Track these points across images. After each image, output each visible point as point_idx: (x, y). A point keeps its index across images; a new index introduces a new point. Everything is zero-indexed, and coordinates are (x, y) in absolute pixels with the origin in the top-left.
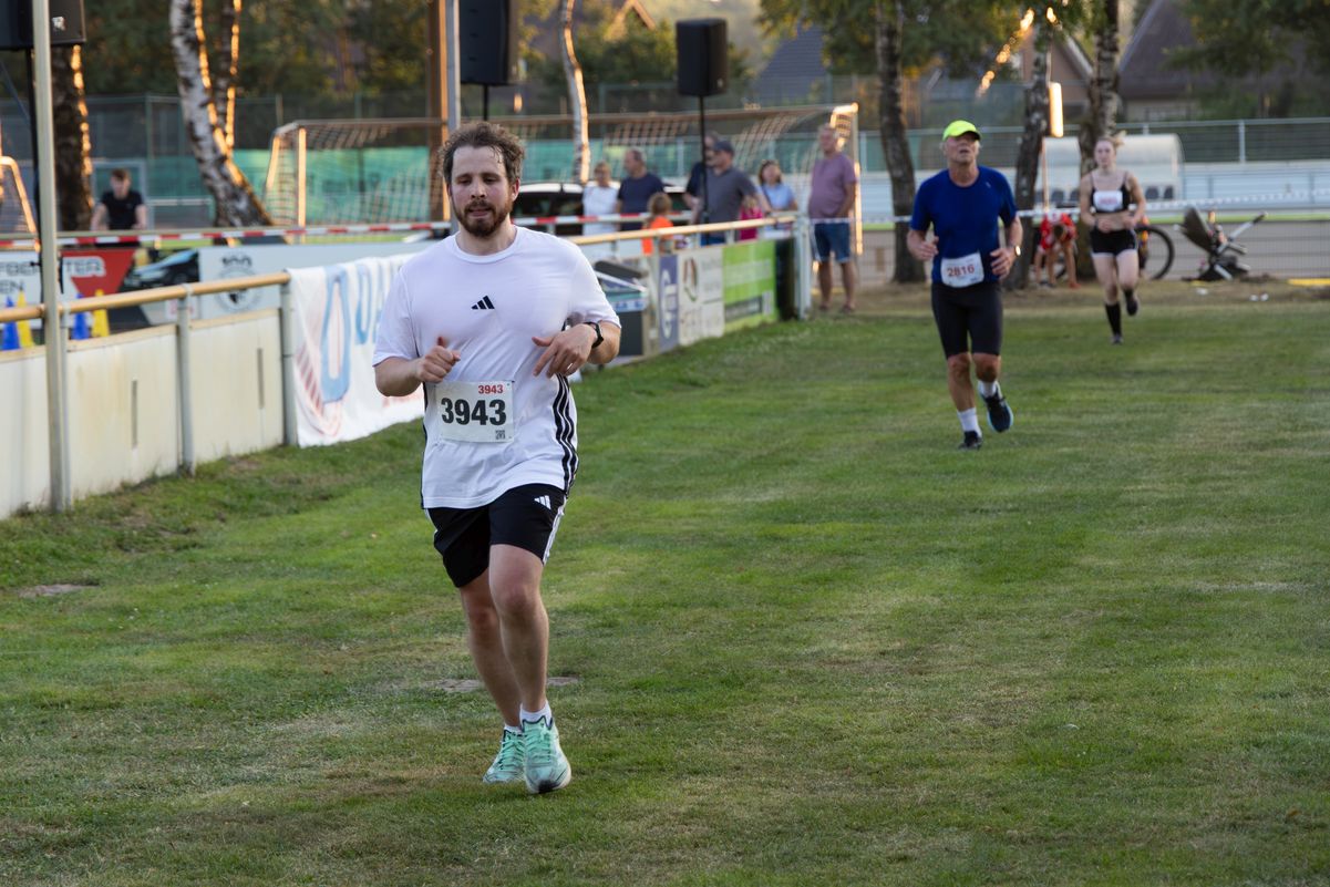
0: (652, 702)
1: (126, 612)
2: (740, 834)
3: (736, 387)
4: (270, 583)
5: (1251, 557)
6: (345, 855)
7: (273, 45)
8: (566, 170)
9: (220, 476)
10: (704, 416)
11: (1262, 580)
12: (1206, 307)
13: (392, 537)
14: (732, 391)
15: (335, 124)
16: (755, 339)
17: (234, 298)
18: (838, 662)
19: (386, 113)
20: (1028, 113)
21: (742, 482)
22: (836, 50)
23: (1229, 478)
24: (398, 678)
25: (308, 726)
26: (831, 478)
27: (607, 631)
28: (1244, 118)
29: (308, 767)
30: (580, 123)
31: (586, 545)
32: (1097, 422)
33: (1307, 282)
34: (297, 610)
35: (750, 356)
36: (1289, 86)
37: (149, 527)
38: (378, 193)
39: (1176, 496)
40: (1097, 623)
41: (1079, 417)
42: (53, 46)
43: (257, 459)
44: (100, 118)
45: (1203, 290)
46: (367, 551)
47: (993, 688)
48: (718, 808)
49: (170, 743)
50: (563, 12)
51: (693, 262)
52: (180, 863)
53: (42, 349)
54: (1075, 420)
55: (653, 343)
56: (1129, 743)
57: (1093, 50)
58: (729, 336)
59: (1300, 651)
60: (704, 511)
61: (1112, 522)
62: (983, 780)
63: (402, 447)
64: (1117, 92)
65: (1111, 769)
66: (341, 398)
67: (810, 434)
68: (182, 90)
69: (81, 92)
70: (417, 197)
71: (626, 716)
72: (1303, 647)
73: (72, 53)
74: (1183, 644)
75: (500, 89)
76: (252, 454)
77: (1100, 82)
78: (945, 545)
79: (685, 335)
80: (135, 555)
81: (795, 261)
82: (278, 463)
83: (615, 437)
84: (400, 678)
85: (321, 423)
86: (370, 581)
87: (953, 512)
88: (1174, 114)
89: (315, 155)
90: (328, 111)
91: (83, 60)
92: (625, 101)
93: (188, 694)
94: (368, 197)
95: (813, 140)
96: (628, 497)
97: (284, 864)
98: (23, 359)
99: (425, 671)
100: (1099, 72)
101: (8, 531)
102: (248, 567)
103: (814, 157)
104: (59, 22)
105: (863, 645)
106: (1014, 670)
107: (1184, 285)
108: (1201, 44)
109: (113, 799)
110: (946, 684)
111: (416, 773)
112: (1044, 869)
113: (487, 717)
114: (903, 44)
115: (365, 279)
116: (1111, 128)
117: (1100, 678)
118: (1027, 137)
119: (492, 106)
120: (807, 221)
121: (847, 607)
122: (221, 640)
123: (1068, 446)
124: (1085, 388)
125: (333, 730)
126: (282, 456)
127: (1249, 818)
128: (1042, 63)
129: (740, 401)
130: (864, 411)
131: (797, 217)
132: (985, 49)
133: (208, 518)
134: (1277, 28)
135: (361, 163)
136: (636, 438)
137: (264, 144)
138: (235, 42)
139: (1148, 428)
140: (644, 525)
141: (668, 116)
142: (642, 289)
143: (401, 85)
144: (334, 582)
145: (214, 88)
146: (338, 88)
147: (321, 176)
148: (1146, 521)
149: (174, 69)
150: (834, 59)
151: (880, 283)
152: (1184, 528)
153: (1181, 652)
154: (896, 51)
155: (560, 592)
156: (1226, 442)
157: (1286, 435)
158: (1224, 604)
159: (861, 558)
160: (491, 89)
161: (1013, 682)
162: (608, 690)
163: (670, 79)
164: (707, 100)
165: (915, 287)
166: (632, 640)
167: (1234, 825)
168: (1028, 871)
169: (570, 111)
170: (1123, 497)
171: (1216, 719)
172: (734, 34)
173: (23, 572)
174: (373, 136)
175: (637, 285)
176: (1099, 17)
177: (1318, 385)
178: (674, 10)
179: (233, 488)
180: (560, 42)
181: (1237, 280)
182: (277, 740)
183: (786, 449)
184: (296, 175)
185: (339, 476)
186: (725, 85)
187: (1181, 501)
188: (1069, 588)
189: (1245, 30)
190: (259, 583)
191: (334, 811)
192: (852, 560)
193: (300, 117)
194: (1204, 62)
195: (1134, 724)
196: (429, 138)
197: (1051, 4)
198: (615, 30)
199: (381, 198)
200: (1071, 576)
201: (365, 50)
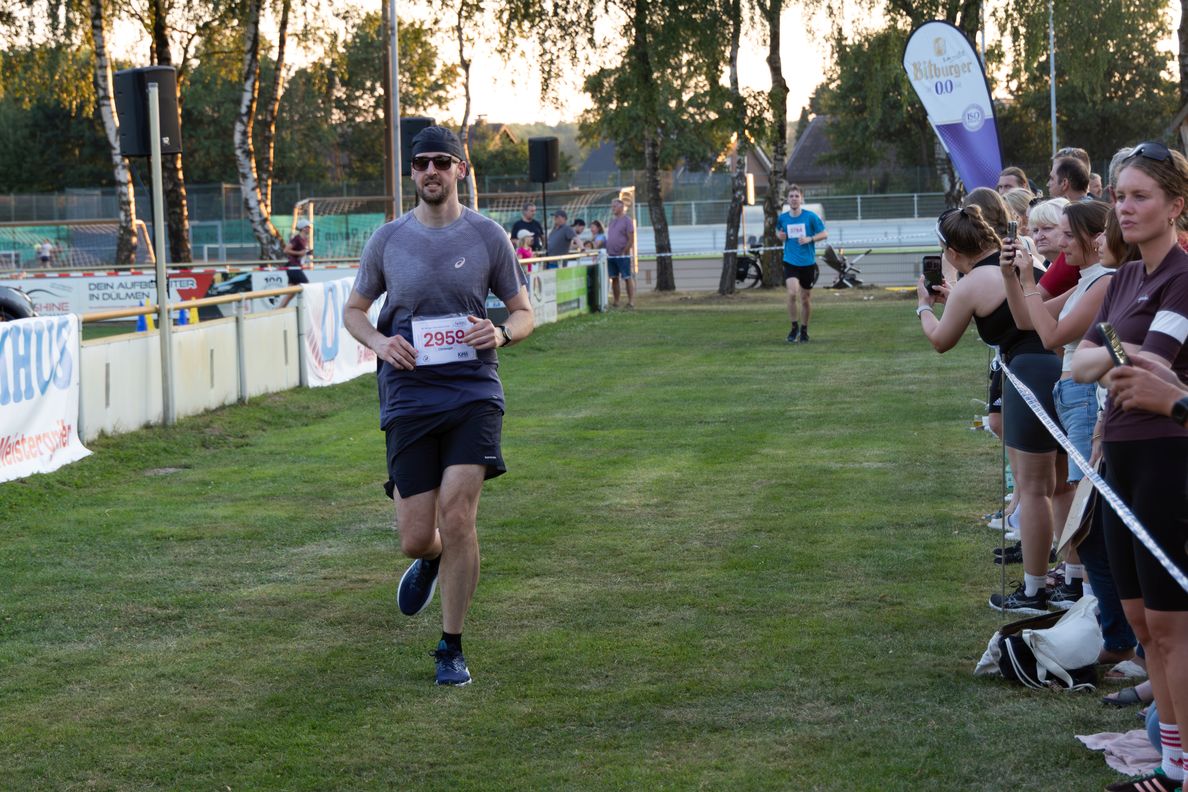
1: (205, 483)
2: (562, 610)
3: (564, 352)
4: (291, 467)
5: (862, 448)
6: (332, 624)
7: (295, 154)
9: (262, 405)
10: (545, 369)
11: (867, 462)
12: (838, 304)
13: (362, 439)
14: (561, 354)
15: (331, 199)
16: (576, 324)
17: (272, 301)
18: (621, 510)
19: (361, 192)
20: (734, 192)
21: (566, 406)
22: (624, 155)
23: (849, 403)
24: (364, 521)
25: (311, 549)
26: (619, 404)
28: (860, 194)
29: (312, 573)
30: (473, 198)
32: (773, 371)
33: (896, 289)
34: (305, 482)
35: (572, 333)
36: (886, 176)
37: (221, 435)
38: (356, 240)
39: (819, 413)
40: (772, 486)
41: (763, 368)
42: (162, 154)
43: (284, 395)
44: (195, 197)
45: (836, 293)
46: (347, 448)
47: (710, 525)
48: (550, 596)
49: (231, 560)
50: (463, 134)
51: (538, 279)
52: (236, 629)
53: (157, 331)
54: (761, 370)
56: (789, 556)
57: (772, 155)
58: (560, 322)
60: (544, 423)
61: (780, 428)
62: (704, 578)
63: (369, 387)
64: (786, 178)
65: (779, 572)
66: (333, 359)
67: (606, 378)
68: (241, 180)
69: (182, 182)
71: (497, 542)
72: (891, 500)
73: (177, 159)
74: (822, 499)
76: (281, 392)
77: (776, 173)
78: (684, 442)
80: (212, 451)
81: (599, 278)
82: (296, 397)
84: (366, 521)
85: (322, 374)
86: (349, 465)
87: (688, 423)
88: (820, 191)
89: (319, 217)
90: (327, 192)
91: (182, 163)
92: (501, 186)
93: (242, 531)
94: (351, 241)
95: (608, 207)
97: (296, 630)
98: (146, 337)
99: (380, 517)
100: (775, 167)
101: (138, 437)
102: (278, 457)
103: (609, 218)
104: (166, 140)
105: (635, 501)
106: (723, 514)
107: (826, 291)
108: (835, 152)
109: (198, 592)
110: (683, 523)
111: (374, 576)
114: (661, 152)
117: (772, 518)
118: (733, 205)
121: (626, 479)
122: (262, 500)
123: (756, 385)
124: (766, 351)
125: (326, 552)
126: (298, 393)
127: (858, 600)
128: (742, 162)
129: (566, 360)
130: (638, 365)
132: (710, 155)
133: (256, 429)
134: (879, 142)
135: (347, 223)
137: (289, 212)
138: (272, 151)
139: (803, 373)
141: (524, 194)
143: (370, 177)
144: (328, 466)
145: (260, 179)
146: (333, 179)
147: (323, 230)
148: (800, 427)
149: (236, 167)
150: (622, 160)
151: (648, 291)
152: (823, 432)
153: (819, 504)
154: (658, 156)
156: (847, 382)
157: (883, 378)
158: (845, 476)
159: (634, 450)
161: (723, 521)
162: (487, 527)
163: (525, 173)
164: (547, 184)
165: (668, 293)
167: (849, 604)
168: (730, 631)
169: (468, 192)
170: (788, 414)
171: (839, 542)
172: (564, 145)
173: (147, 461)
174: (353, 206)
176: (775, 135)
177: (901, 349)
178: (529, 133)
179: (270, 411)
181: (855, 288)
182: (294, 558)
183: (592, 387)
185: (332, 404)
186: (557, 175)
187: (821, 417)
188: (755, 467)
189: (861, 143)
190: (284, 467)
191: (325, 599)
192: (630, 451)
193: (311, 196)
194: (837, 162)
195: (792, 546)
196: (386, 208)
197: (747, 127)
198: (494, 144)
199: (358, 243)
200: (757, 460)
201: (348, 156)
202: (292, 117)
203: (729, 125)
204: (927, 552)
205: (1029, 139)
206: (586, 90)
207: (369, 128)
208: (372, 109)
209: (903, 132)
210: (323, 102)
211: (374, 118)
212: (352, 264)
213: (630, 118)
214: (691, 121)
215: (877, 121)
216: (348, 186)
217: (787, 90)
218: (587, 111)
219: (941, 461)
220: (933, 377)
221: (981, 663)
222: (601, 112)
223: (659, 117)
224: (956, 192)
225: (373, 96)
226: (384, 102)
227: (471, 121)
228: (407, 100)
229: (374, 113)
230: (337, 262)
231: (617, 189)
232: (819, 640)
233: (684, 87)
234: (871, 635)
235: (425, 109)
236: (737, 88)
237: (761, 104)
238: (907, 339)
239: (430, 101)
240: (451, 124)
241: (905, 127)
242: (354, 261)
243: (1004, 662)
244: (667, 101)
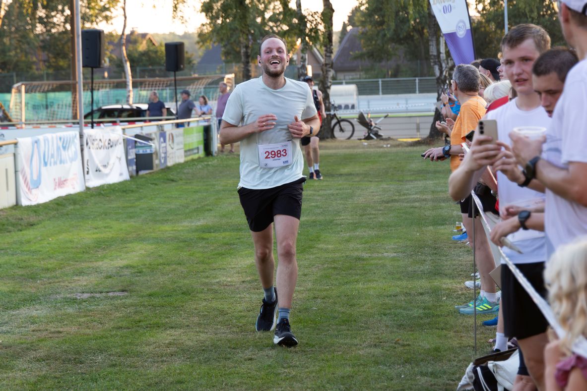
0: (156, 301)
2: (188, 350)
3: (188, 182)
4: (10, 258)
5: (383, 244)
6: (38, 360)
7: (12, 53)
8: (124, 100)
10: (176, 193)
11: (387, 252)
12: (367, 150)
13: (57, 239)
14: (187, 183)
15: (35, 83)
16: (196, 164)
18: (226, 285)
19: (55, 79)
20: (299, 77)
21: (191, 218)
22: (227, 54)
23: (375, 214)
24: (59, 293)
25: (24, 312)
26: (224, 216)
27: (139, 274)
28: (381, 78)
29: (25, 327)
30: (129, 82)
31: (131, 242)
32: (325, 193)
33: (405, 140)
34: (20, 268)
35: (194, 169)
36: (398, 66)
38: (52, 109)
39: (355, 221)
40: (325, 269)
41: (318, 192)
43: (6, 211)
45: (366, 143)
46: (48, 245)
48: (180, 341)
50: (122, 40)
51: (172, 134)
54: (317, 193)
55: (157, 165)
56: (336, 315)
57: (323, 53)
58: (186, 162)
59: (401, 279)
60: (176, 228)
61: (330, 231)
63: (61, 205)
64: (332, 69)
65: (329, 325)
66: (38, 187)
67: (216, 199)
70: (67, 111)
71: (146, 306)
72: (403, 278)
74: (357, 277)
75: (98, 69)
76: (4, 209)
77: (326, 65)
79: (170, 162)
81: (211, 133)
82: (14, 212)
83: (143, 201)
84: (60, 293)
85: (31, 197)
86: (49, 256)
88: (355, 77)
89: (28, 95)
90: (34, 78)
92: (147, 74)
94: (49, 110)
95: (217, 88)
96: (147, 224)
97: (15, 364)
99: (69, 290)
100: (325, 61)
103: (218, 94)
105: (236, 279)
107: (359, 141)
108: (364, 50)
111: (65, 329)
112: (304, 362)
113: (93, 307)
114: (252, 50)
115: (47, 142)
116: (330, 82)
117: (326, 290)
119: (95, 76)
120: (215, 118)
121: (230, 265)
123: (314, 202)
125: (34, 313)
126: (15, 209)
127: (381, 342)
128: (304, 58)
129: (190, 187)
131: (212, 117)
134: (394, 44)
135: (46, 98)
136: (149, 201)
137: (9, 91)
139: (344, 195)
140: (153, 234)
141: (162, 79)
142: (153, 145)
143: (61, 68)
144: (35, 257)
146: (37, 69)
147: (31, 103)
148: (343, 230)
150: (226, 57)
152: (358, 233)
153: (356, 280)
154: (249, 54)
155: (121, 260)
156: (373, 200)
157: (397, 198)
158: (372, 262)
159: (235, 246)
160: (94, 69)
162: (139, 297)
163: (163, 65)
164: (177, 73)
166: (148, 278)
167: (375, 345)
168: (298, 363)
169: (125, 78)
170: (335, 221)
171: (369, 305)
174: (50, 87)
175: (151, 143)
176: (325, 40)
177: (409, 179)
178: (165, 39)
180: (121, 51)
181: (378, 140)
182: (13, 317)
183: (207, 205)
184: (21, 103)
185: (37, 217)
186: (184, 67)
187: (356, 223)
188: (314, 256)
189: (381, 45)
190: (7, 258)
191: (34, 344)
192: (232, 247)
193: (22, 80)
194: (366, 57)
195: (338, 308)
196: (72, 88)
197: (307, 35)
198: (142, 47)
199: (54, 111)
200: (315, 252)
201: (48, 55)
202: (10, 29)
203: (295, 34)
204: (426, 311)
205: (491, 42)
206: (202, 11)
207: (61, 36)
208: (62, 24)
209: (409, 37)
210: (31, 20)
211: (64, 30)
212: (50, 125)
213: (231, 29)
214: (271, 31)
215: (392, 30)
216: (48, 74)
217: (333, 11)
218: (203, 25)
219: (435, 252)
220: (429, 197)
221: (461, 383)
222: (212, 25)
223: (250, 29)
224: (443, 77)
225: (63, 15)
226: (71, 20)
227: (127, 32)
228: (85, 18)
229: (64, 27)
230: (40, 124)
231: (223, 75)
232: (356, 369)
233: (266, 8)
234: (390, 366)
235: (97, 24)
236: (300, 10)
237: (316, 20)
238: (412, 173)
239: (100, 18)
240: (114, 33)
241: (410, 35)
242: (52, 123)
243: (476, 382)
244: (255, 18)
